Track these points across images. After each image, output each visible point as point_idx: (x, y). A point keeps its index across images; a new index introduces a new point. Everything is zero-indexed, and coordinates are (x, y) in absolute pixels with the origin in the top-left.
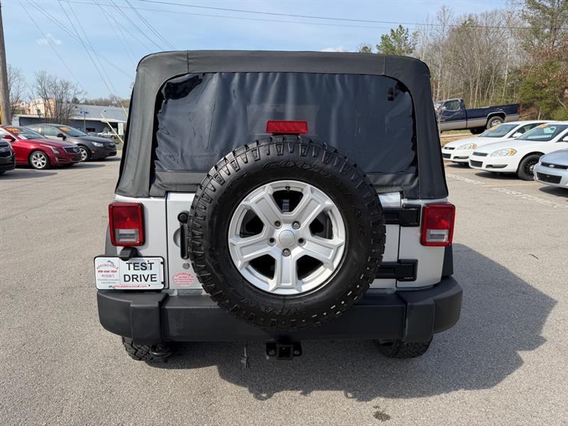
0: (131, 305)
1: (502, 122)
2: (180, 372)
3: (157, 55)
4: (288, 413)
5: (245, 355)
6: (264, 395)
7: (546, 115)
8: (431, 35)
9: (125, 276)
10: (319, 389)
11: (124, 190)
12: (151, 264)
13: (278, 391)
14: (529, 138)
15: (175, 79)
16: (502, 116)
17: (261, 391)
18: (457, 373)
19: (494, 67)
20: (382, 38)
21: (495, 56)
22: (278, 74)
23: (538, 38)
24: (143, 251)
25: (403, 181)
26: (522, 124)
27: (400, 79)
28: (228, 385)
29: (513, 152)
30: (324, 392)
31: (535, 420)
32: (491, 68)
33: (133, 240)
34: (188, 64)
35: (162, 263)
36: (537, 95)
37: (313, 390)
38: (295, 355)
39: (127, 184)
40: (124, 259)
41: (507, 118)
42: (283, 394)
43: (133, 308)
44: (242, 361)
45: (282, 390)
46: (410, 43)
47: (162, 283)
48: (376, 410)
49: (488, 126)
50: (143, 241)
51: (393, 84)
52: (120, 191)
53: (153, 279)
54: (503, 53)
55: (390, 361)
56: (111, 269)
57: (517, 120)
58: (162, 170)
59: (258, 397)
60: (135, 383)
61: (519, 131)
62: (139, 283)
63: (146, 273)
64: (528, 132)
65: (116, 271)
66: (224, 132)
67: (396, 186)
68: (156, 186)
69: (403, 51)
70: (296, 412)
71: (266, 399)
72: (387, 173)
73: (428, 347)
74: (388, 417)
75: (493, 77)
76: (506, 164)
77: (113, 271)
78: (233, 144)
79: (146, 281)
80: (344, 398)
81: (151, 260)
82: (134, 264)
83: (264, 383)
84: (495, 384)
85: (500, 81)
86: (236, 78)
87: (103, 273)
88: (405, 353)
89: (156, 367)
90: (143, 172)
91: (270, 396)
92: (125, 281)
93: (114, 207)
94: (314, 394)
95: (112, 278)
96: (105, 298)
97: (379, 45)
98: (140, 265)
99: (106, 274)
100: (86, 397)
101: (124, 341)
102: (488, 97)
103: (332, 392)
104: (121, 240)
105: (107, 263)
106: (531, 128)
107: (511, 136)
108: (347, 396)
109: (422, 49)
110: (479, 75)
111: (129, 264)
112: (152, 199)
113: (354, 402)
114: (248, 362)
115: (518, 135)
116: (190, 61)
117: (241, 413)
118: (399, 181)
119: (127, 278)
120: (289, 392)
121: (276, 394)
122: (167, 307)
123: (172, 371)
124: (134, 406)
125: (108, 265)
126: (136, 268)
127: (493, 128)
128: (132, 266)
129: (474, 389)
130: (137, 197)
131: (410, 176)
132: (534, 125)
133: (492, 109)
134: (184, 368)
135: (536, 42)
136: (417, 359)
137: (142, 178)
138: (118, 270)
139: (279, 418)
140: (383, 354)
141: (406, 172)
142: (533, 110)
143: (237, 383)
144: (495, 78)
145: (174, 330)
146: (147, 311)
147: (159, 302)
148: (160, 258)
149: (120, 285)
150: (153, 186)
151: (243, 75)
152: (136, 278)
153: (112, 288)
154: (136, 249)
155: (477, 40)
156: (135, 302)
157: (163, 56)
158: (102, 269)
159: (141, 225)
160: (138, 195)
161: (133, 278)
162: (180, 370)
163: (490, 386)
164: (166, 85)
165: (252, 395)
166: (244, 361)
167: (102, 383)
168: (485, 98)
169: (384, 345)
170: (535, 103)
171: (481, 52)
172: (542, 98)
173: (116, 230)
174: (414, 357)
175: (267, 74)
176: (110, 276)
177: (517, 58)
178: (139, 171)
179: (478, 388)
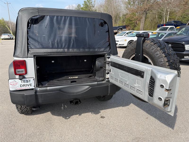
0: (25, 94)
1: (122, 31)
2: (38, 116)
3: (27, 8)
4: (76, 121)
5: (63, 106)
6: (68, 118)
7: (133, 29)
8: (99, 2)
9: (20, 85)
10: (83, 113)
11: (18, 56)
12: (30, 80)
13: (72, 116)
14: (130, 36)
15: (34, 17)
16: (122, 29)
17: (66, 117)
18: (120, 103)
19: (118, 14)
20: (84, 2)
21: (118, 10)
22: (69, 17)
23: (130, 5)
24: (26, 76)
25: (107, 50)
26: (128, 32)
27: (105, 20)
28: (55, 117)
29: (126, 40)
30: (85, 114)
31: (140, 111)
32: (117, 14)
33: (23, 73)
34: (38, 12)
35: (33, 80)
36: (130, 23)
37: (82, 114)
38: (79, 103)
39: (18, 53)
40: (20, 79)
41: (123, 30)
42: (73, 116)
43: (26, 95)
44: (62, 108)
45: (73, 115)
46: (93, 4)
47: (34, 86)
48: (101, 116)
49: (118, 32)
50: (26, 73)
51: (103, 21)
52: (16, 56)
53: (31, 85)
54: (120, 9)
55: (102, 102)
56: (15, 83)
57: (126, 31)
58: (31, 48)
59: (66, 118)
60: (22, 121)
61: (127, 34)
62: (26, 87)
63: (28, 83)
64: (129, 34)
65: (17, 84)
66: (53, 35)
67: (105, 52)
68: (30, 54)
69: (91, 7)
70: (78, 120)
71: (68, 119)
72: (102, 48)
73: (112, 96)
74: (104, 117)
75: (118, 17)
76: (124, 44)
77: (16, 84)
78: (55, 39)
79: (28, 86)
80: (91, 114)
81: (30, 79)
82: (24, 81)
83: (67, 114)
84: (130, 104)
85: (120, 18)
86: (55, 18)
87: (12, 85)
88: (106, 99)
89: (28, 115)
90: (24, 49)
91: (69, 118)
92: (21, 87)
93: (15, 62)
94: (83, 115)
95: (16, 86)
96: (13, 93)
97: (83, 4)
98: (26, 81)
99: (13, 85)
100: (5, 129)
101: (17, 108)
102: (117, 23)
103: (88, 113)
104: (18, 73)
105: (13, 81)
106: (130, 33)
107: (125, 36)
108: (92, 114)
109: (97, 6)
110: (114, 16)
111: (22, 81)
112: (29, 58)
113: (94, 115)
114: (64, 108)
115: (127, 35)
116: (39, 11)
117: (62, 124)
118: (106, 50)
119: (21, 86)
120: (75, 116)
121: (71, 117)
122: (38, 94)
123: (35, 116)
124: (24, 129)
125: (14, 82)
126: (24, 82)
127: (120, 33)
128: (23, 81)
129: (125, 106)
130: (23, 58)
131: (108, 49)
132: (130, 32)
133: (119, 27)
134: (39, 114)
135: (129, 6)
136: (109, 101)
137: (24, 52)
138: (18, 83)
139: (74, 123)
140: (100, 100)
141: (107, 48)
142: (129, 27)
143: (58, 116)
144: (119, 17)
145: (40, 101)
146: (31, 96)
147: (35, 92)
148: (33, 78)
149: (19, 88)
150: (28, 54)
151: (57, 17)
152: (25, 86)
153: (16, 90)
154: (24, 76)
155: (113, 4)
156: (26, 93)
157: (28, 9)
158: (12, 83)
159: (25, 67)
160: (23, 57)
161: (23, 86)
162: (37, 115)
163: (128, 105)
164: (30, 19)
165: (64, 118)
166: (63, 108)
167: (10, 123)
168: (116, 24)
169: (103, 97)
170: (130, 25)
171: (114, 9)
172: (131, 24)
173: (16, 70)
174: (109, 100)
175: (65, 17)
176: (15, 86)
177: (124, 11)
178: (23, 49)
179: (126, 106)
